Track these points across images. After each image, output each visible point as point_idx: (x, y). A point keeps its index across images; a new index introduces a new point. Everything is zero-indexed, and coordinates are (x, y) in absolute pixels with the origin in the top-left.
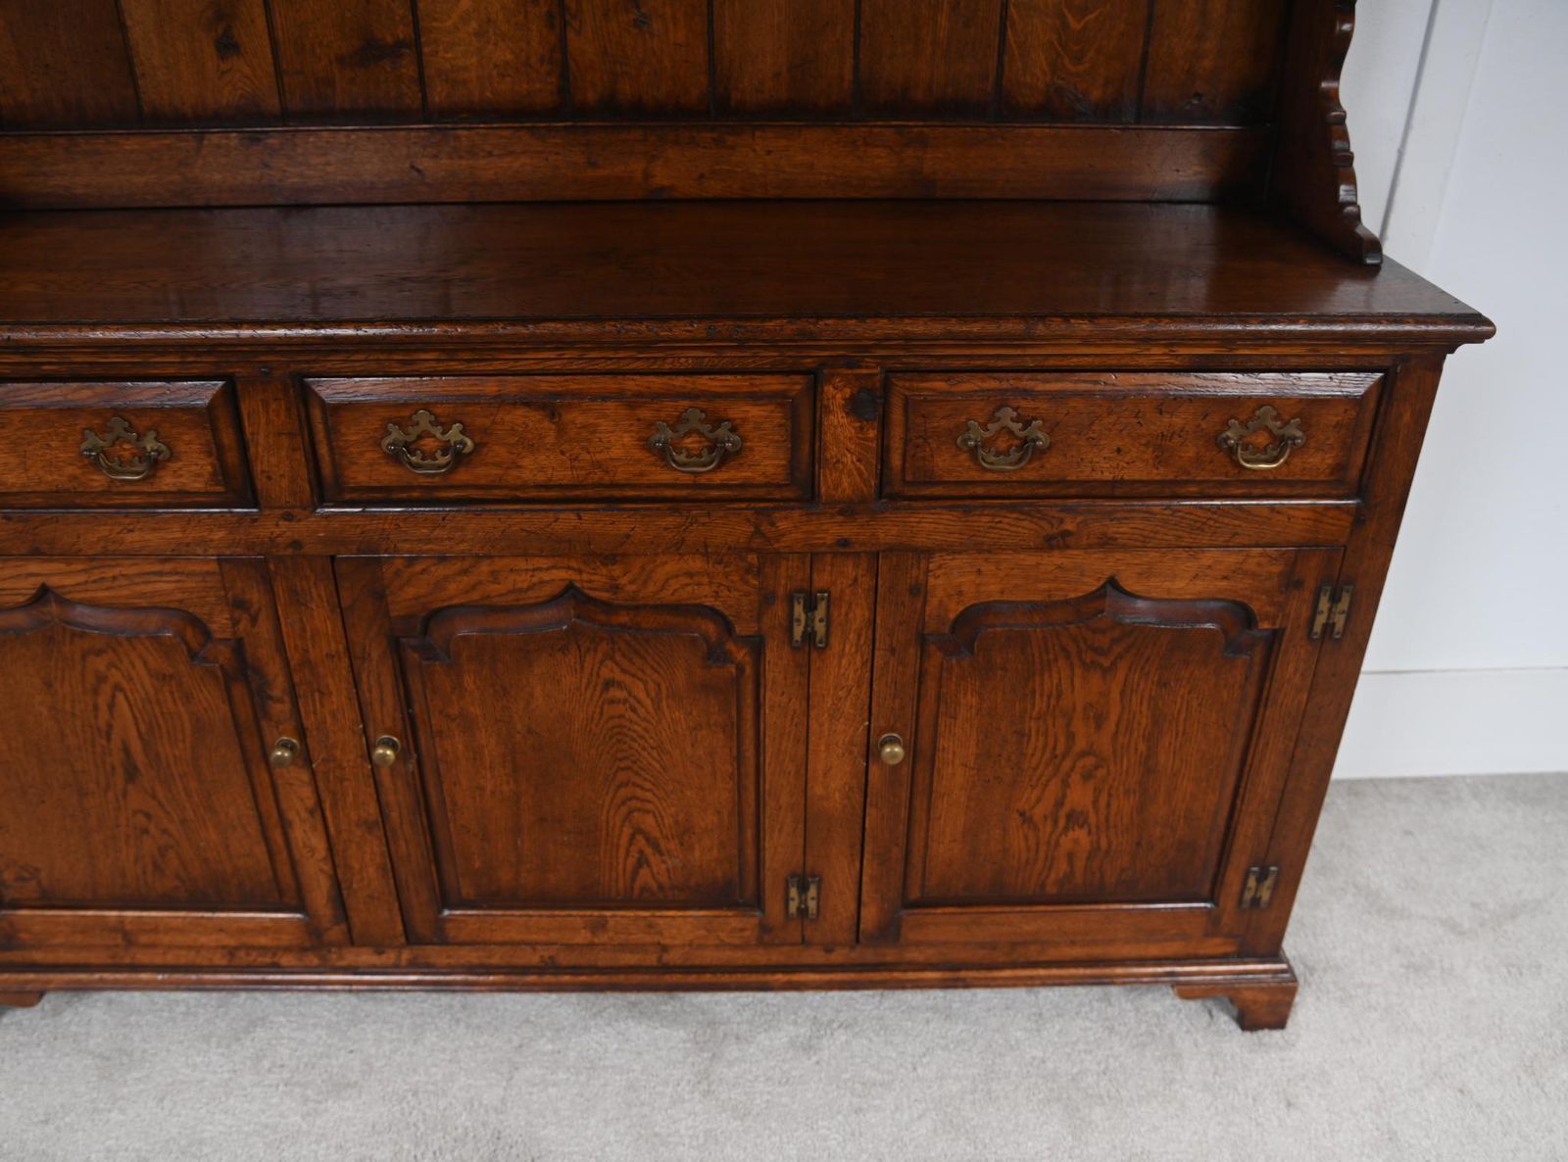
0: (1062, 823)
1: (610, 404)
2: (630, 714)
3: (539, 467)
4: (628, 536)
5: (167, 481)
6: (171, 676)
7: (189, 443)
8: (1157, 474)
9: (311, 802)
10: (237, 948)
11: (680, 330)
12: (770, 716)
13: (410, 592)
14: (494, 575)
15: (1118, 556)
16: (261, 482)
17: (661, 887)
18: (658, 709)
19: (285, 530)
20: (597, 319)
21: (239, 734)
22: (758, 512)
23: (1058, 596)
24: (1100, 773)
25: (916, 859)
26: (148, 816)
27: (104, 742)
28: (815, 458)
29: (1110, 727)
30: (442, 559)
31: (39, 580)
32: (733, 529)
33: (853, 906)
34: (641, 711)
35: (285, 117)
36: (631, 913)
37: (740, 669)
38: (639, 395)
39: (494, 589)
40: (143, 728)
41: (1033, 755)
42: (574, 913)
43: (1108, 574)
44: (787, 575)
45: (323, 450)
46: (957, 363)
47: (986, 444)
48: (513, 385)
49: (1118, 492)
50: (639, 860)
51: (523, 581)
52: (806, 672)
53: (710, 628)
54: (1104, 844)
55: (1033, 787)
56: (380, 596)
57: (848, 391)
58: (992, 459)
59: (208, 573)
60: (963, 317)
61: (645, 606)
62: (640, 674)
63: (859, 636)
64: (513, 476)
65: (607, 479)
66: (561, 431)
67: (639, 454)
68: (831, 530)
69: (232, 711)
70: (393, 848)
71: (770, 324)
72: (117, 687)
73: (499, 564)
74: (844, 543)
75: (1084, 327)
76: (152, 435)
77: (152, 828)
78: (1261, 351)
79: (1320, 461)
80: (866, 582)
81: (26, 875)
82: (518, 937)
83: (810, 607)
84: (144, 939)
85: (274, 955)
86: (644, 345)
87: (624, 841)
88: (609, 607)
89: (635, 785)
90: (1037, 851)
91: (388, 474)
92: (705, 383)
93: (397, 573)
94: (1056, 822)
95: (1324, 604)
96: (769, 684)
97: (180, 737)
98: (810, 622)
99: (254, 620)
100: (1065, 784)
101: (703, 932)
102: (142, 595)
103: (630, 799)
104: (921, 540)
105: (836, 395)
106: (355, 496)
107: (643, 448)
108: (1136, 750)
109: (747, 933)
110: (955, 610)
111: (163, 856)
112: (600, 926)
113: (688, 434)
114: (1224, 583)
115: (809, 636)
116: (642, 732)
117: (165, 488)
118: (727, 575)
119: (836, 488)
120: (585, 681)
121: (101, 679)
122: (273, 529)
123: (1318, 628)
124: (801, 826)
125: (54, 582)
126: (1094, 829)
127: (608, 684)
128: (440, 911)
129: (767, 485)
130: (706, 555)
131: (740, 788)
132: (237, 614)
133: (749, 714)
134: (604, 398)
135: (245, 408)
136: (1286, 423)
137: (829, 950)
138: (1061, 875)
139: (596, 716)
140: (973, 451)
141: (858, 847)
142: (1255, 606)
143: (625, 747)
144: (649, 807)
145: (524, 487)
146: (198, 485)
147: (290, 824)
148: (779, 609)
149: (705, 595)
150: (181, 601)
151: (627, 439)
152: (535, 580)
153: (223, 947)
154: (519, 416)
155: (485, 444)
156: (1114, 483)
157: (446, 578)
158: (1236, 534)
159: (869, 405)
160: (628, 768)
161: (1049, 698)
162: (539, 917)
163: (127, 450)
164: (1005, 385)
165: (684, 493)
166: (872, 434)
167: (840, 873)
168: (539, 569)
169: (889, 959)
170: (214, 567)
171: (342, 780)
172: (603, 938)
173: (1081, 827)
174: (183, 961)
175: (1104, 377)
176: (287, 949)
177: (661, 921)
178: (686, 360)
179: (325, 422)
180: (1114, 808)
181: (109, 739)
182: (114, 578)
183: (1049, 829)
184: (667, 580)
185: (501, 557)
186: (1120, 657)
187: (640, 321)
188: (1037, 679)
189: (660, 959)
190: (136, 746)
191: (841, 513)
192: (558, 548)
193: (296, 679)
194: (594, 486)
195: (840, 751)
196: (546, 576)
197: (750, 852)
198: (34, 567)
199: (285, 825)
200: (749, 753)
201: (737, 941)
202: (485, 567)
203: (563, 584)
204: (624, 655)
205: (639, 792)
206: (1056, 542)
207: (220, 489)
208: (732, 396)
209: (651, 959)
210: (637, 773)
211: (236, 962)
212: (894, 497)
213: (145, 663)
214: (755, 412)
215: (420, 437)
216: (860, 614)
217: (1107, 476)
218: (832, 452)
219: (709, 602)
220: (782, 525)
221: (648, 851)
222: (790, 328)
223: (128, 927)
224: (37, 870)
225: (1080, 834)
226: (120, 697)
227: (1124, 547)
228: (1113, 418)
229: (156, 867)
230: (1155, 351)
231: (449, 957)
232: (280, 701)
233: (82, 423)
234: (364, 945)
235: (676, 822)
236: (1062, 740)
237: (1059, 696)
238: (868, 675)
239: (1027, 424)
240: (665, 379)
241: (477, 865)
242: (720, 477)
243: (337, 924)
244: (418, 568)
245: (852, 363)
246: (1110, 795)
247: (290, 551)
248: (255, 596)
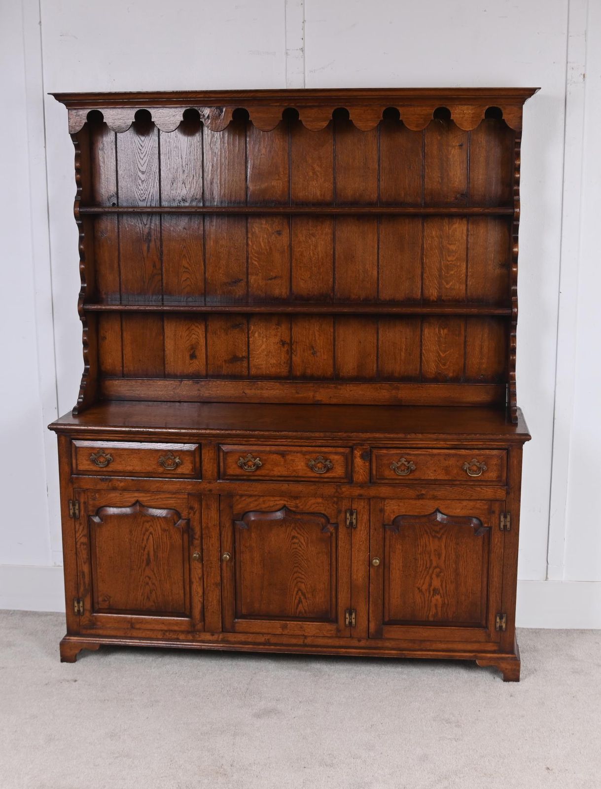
0: (432, 592)
1: (298, 454)
2: (299, 548)
3: (279, 471)
4: (301, 491)
5: (179, 471)
6: (167, 530)
7: (187, 460)
8: (446, 478)
9: (200, 575)
10: (166, 631)
11: (317, 434)
12: (340, 550)
13: (240, 506)
14: (264, 501)
15: (439, 502)
16: (204, 472)
17: (305, 612)
18: (307, 546)
19: (208, 486)
20: (296, 431)
21: (183, 551)
22: (337, 486)
23: (422, 514)
24: (442, 574)
25: (386, 605)
26: (150, 578)
27: (142, 551)
28: (352, 471)
29: (443, 558)
30: (251, 496)
31: (137, 498)
32: (329, 490)
33: (367, 622)
34: (303, 547)
35: (207, 376)
36: (295, 623)
37: (332, 534)
38: (306, 452)
39: (263, 506)
40: (155, 547)
41: (420, 567)
42: (277, 622)
43: (436, 507)
44: (345, 505)
45: (222, 464)
46: (389, 446)
47: (398, 468)
48: (274, 448)
49: (437, 483)
50: (299, 600)
51: (272, 504)
52: (350, 535)
53: (323, 520)
54: (446, 602)
55: (421, 578)
56: (231, 507)
57: (361, 452)
58: (400, 472)
59: (184, 498)
60: (389, 433)
61: (305, 513)
62: (302, 534)
63: (366, 524)
64: (272, 473)
65: (296, 475)
66: (285, 461)
67: (305, 468)
68: (357, 491)
69: (183, 542)
70: (223, 593)
71: (339, 434)
72: (151, 533)
73: (266, 498)
74: (361, 495)
75: (420, 436)
76: (178, 457)
77: (150, 583)
78: (470, 443)
79: (492, 475)
80: (367, 507)
81: (106, 599)
82: (258, 631)
83: (351, 514)
84: (138, 626)
85: (178, 634)
86: (308, 438)
87: (295, 592)
88: (294, 512)
89: (299, 573)
90: (425, 604)
91: (238, 471)
92: (323, 449)
93: (237, 500)
94: (430, 592)
95: (502, 519)
96: (340, 539)
97: (165, 550)
98: (351, 519)
99: (194, 513)
100: (431, 578)
101: (318, 631)
102: (164, 504)
103: (297, 578)
104: (382, 495)
105: (358, 453)
106: (228, 477)
107: (307, 466)
108: (452, 567)
109: (333, 632)
110: (393, 517)
111: (151, 593)
112: (284, 627)
113: (318, 463)
114: (471, 511)
115: (351, 523)
116: (302, 554)
117: (178, 473)
118: (328, 504)
119: (358, 479)
120: (286, 537)
121: (147, 530)
122: (205, 486)
123: (502, 527)
124: (350, 591)
125: (140, 499)
126: (442, 595)
127: (294, 537)
128: (234, 620)
129: (340, 478)
130: (322, 497)
131: (331, 575)
132: (190, 511)
133: (334, 550)
134: (297, 453)
135: (203, 452)
136: (480, 464)
137: (359, 641)
138: (434, 613)
139: (289, 548)
140: (394, 470)
141: (367, 599)
142: (482, 519)
143: (297, 559)
144: (303, 581)
145: (274, 476)
146: (187, 472)
147: (193, 583)
148: (343, 515)
149: (322, 510)
150: (175, 506)
151: (302, 464)
152: (275, 504)
153: (162, 630)
154: (274, 457)
155: (265, 464)
156: (436, 480)
157: (250, 503)
158: (472, 496)
159: (367, 456)
160: (298, 566)
161: (423, 547)
162: (266, 623)
163: (170, 462)
164: (402, 452)
165: (317, 480)
166: (367, 464)
167: (362, 608)
168: (276, 500)
169: (379, 645)
170: (186, 496)
171: (211, 568)
172: (286, 632)
173: (438, 594)
174: (147, 636)
175: (429, 450)
176: (182, 632)
177: (305, 626)
178: (319, 442)
179: (223, 456)
180: (448, 589)
181: (144, 550)
182: (158, 499)
183: (428, 595)
184: (311, 505)
185: (267, 496)
186: (443, 534)
187: (307, 432)
188: (419, 540)
189: (304, 642)
190: (152, 553)
191: (360, 486)
192: (282, 494)
193: (203, 532)
194: (293, 477)
195: (361, 563)
196: (278, 503)
197: (334, 600)
198: (136, 494)
199: (191, 583)
200: (334, 563)
201: (329, 635)
202: (261, 499)
203: (283, 505)
204: (298, 528)
205: (300, 575)
206: (420, 497)
207: (193, 473)
208: (331, 453)
209: (301, 642)
210: (300, 569)
211: (165, 637)
212: (375, 483)
213: (161, 525)
214: (336, 457)
215: (248, 461)
216: (366, 517)
217: (433, 478)
218: (357, 469)
219: (323, 512)
220: (344, 489)
221: (302, 597)
222: (345, 435)
223: (133, 621)
224: (110, 597)
225: (438, 597)
226: (151, 536)
227: (440, 499)
228: (432, 462)
229: (148, 598)
230: (441, 443)
231: (235, 638)
232: (197, 540)
233: (160, 454)
234: (208, 632)
235: (311, 586)
236: (428, 561)
237: (426, 547)
238: (369, 537)
239: (409, 462)
240: (312, 448)
241: (248, 600)
242: (327, 475)
243: (200, 622)
244: (244, 498)
245: (362, 445)
246: (446, 583)
247: (208, 493)
248: (196, 506)
